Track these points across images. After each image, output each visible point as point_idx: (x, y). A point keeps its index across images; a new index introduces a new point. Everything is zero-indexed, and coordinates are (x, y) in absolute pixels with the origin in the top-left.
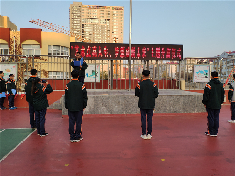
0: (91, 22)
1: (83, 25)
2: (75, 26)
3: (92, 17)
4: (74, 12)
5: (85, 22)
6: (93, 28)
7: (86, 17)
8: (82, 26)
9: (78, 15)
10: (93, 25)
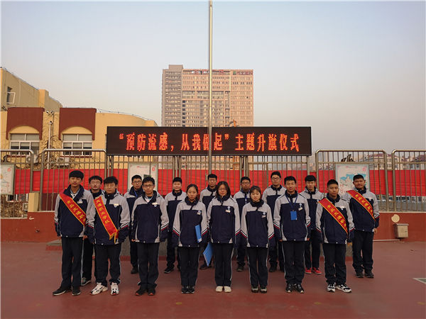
0: (199, 97)
1: (184, 102)
2: (171, 104)
3: (200, 89)
4: (170, 82)
5: (188, 97)
6: (201, 106)
7: (190, 90)
8: (182, 104)
9: (176, 86)
10: (202, 101)
